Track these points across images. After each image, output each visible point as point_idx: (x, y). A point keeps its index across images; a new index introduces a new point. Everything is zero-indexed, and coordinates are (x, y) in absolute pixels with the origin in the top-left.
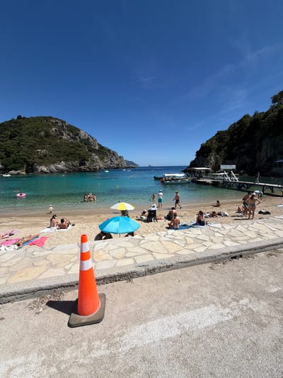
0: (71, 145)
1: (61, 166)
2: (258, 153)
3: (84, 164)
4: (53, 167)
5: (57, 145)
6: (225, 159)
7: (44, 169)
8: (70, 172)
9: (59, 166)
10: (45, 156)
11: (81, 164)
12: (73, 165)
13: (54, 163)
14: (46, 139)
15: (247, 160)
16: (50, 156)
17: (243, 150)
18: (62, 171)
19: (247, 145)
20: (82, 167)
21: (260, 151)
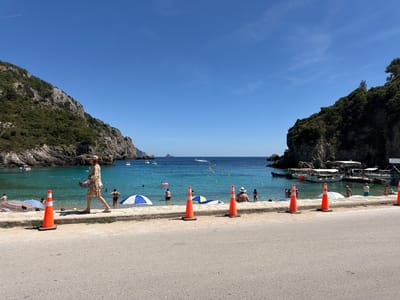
0: (59, 116)
1: (44, 152)
2: (388, 142)
3: (87, 151)
4: (29, 155)
5: (31, 115)
6: (339, 149)
7: (16, 158)
8: (61, 165)
9: (40, 153)
10: (13, 134)
11: (81, 151)
12: (65, 153)
13: (31, 147)
14: (9, 103)
15: (371, 151)
16: (22, 134)
17: (363, 137)
18: (46, 164)
19: (367, 129)
20: (83, 156)
21: (391, 138)
